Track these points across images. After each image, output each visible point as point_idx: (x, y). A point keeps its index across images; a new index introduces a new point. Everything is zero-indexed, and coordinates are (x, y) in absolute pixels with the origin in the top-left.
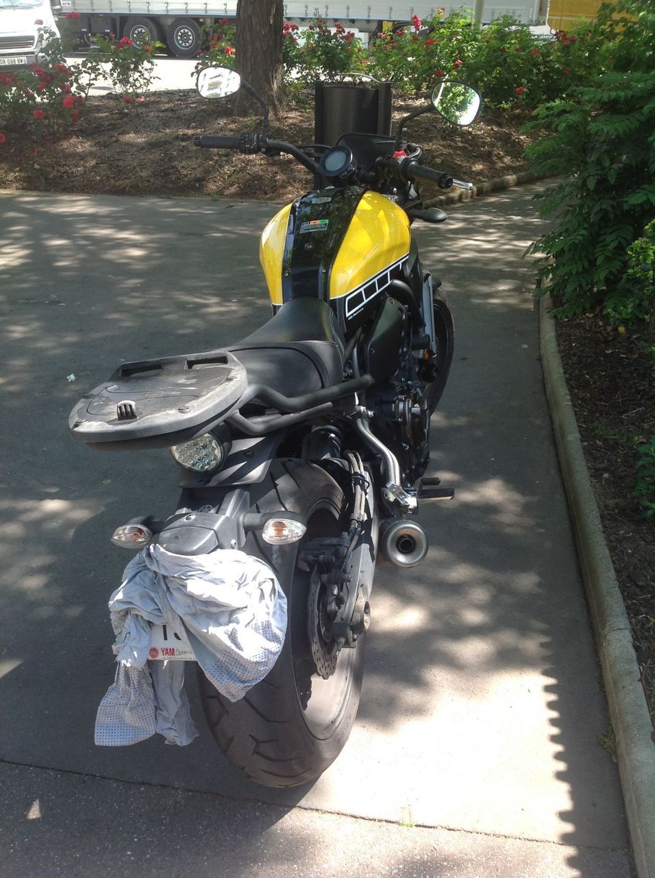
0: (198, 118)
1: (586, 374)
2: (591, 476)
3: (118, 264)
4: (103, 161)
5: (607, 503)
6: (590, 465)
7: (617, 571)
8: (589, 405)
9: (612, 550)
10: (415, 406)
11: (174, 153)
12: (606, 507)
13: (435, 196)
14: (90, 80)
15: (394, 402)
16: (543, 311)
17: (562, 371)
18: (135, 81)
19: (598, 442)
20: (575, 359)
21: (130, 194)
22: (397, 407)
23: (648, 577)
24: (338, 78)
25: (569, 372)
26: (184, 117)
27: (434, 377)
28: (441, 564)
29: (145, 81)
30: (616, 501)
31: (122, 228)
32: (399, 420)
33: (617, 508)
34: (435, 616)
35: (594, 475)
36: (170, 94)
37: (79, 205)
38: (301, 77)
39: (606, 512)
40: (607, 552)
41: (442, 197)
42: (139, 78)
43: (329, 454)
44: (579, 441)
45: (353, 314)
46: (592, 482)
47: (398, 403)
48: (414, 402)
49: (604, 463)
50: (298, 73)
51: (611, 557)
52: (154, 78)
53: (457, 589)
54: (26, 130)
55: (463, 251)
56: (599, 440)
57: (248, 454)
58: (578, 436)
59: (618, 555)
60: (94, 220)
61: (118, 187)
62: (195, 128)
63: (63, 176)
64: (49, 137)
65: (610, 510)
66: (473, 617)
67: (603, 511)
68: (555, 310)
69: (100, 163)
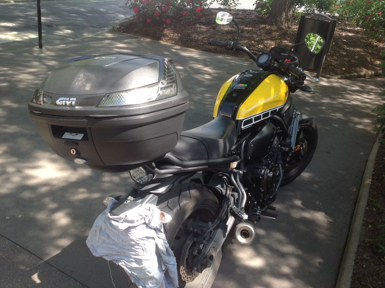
0: (251, 23)
1: (384, 174)
2: (363, 225)
3: (200, 80)
4: (206, 37)
5: (365, 240)
6: (364, 219)
7: (353, 274)
8: (378, 190)
9: (356, 263)
10: (271, 172)
11: (236, 37)
12: (364, 241)
13: (351, 73)
14: (211, 2)
15: (260, 169)
16: (378, 139)
17: (372, 170)
18: (230, 4)
19: (374, 209)
20: (381, 166)
21: (213, 52)
22: (261, 171)
23: (369, 281)
24: (323, 13)
25: (376, 171)
26: (245, 22)
27: (300, 160)
28: (280, 242)
29: (235, 5)
30: (370, 240)
31: (206, 66)
32: (260, 177)
33: (369, 243)
34: (268, 265)
35: (364, 224)
36: (244, 11)
37: (194, 53)
38: (306, 10)
39: (362, 244)
40: (353, 263)
41: (355, 74)
42: (232, 3)
43: (220, 185)
44: (365, 206)
45: (246, 127)
46: (362, 227)
47: (262, 170)
48: (271, 171)
49: (372, 220)
50: (304, 8)
51: (354, 266)
52: (239, 4)
53: (283, 255)
54: (180, 19)
55: (355, 101)
56: (375, 208)
57: (162, 180)
58: (366, 203)
59: (358, 266)
60: (196, 60)
61: (208, 48)
62: (249, 27)
63: (188, 41)
64: (188, 23)
65: (365, 243)
66: (286, 270)
67: (361, 243)
68: (383, 139)
69: (205, 38)
